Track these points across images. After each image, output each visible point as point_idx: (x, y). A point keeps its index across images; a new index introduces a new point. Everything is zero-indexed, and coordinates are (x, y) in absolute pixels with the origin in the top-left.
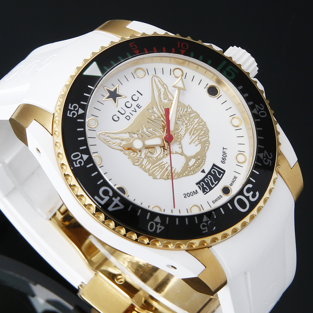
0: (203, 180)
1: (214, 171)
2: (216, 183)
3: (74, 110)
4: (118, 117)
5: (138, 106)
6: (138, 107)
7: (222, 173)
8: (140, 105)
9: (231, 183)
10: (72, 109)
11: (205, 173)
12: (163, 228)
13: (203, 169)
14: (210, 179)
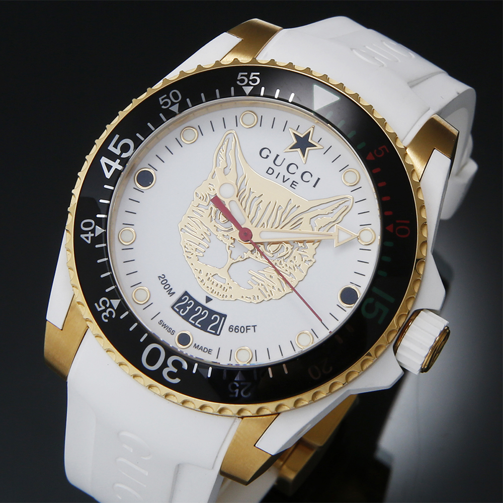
0: (197, 304)
1: (216, 318)
2: (196, 324)
3: (249, 80)
4: (268, 156)
5: (294, 183)
6: (292, 184)
7: (216, 332)
8: (296, 186)
9: (198, 346)
10: (251, 78)
11: (207, 302)
12: (89, 242)
13: (212, 300)
14: (202, 314)
